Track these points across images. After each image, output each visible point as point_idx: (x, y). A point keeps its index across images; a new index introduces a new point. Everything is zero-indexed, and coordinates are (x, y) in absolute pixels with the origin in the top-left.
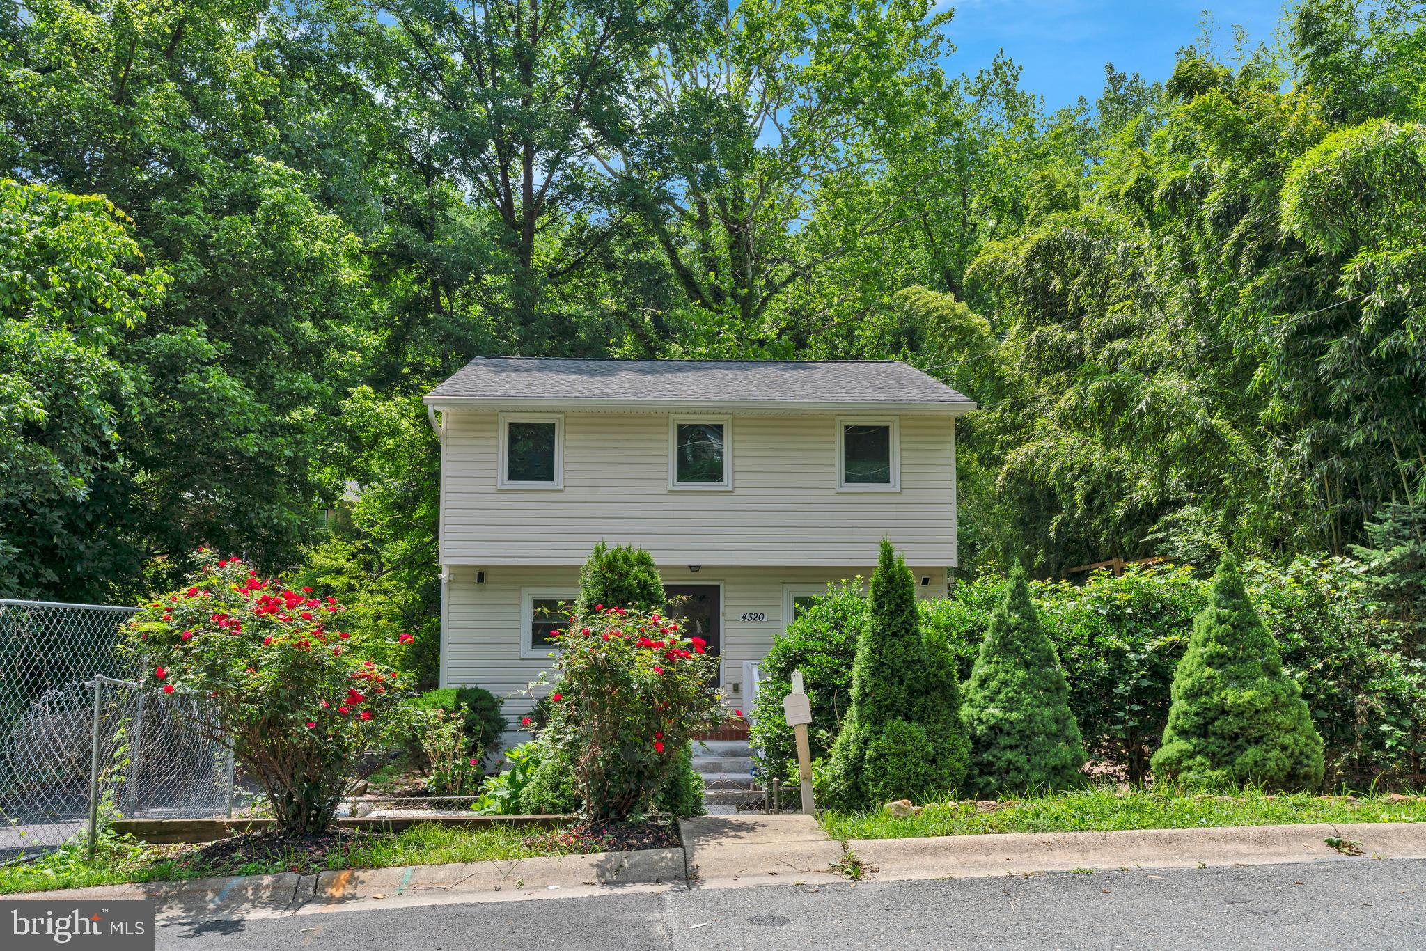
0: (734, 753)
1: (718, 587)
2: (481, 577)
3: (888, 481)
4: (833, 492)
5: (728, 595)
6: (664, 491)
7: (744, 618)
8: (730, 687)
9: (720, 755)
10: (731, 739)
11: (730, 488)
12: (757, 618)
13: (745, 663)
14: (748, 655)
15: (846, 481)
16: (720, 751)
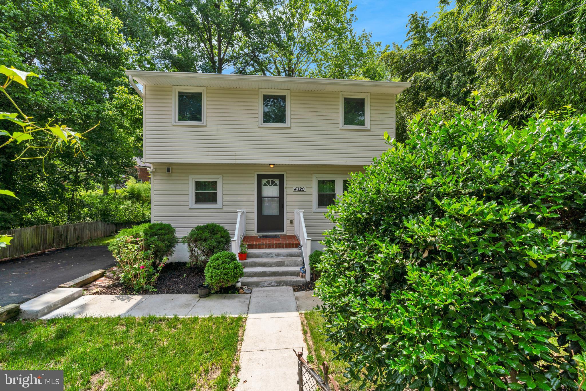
0: (291, 255)
1: (283, 175)
2: (168, 170)
3: (364, 125)
4: (338, 129)
5: (288, 179)
6: (256, 127)
7: (295, 190)
8: (289, 221)
9: (284, 256)
10: (290, 247)
11: (289, 126)
12: (301, 190)
13: (296, 210)
14: (297, 207)
15: (344, 124)
16: (284, 254)
